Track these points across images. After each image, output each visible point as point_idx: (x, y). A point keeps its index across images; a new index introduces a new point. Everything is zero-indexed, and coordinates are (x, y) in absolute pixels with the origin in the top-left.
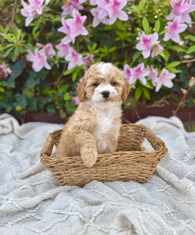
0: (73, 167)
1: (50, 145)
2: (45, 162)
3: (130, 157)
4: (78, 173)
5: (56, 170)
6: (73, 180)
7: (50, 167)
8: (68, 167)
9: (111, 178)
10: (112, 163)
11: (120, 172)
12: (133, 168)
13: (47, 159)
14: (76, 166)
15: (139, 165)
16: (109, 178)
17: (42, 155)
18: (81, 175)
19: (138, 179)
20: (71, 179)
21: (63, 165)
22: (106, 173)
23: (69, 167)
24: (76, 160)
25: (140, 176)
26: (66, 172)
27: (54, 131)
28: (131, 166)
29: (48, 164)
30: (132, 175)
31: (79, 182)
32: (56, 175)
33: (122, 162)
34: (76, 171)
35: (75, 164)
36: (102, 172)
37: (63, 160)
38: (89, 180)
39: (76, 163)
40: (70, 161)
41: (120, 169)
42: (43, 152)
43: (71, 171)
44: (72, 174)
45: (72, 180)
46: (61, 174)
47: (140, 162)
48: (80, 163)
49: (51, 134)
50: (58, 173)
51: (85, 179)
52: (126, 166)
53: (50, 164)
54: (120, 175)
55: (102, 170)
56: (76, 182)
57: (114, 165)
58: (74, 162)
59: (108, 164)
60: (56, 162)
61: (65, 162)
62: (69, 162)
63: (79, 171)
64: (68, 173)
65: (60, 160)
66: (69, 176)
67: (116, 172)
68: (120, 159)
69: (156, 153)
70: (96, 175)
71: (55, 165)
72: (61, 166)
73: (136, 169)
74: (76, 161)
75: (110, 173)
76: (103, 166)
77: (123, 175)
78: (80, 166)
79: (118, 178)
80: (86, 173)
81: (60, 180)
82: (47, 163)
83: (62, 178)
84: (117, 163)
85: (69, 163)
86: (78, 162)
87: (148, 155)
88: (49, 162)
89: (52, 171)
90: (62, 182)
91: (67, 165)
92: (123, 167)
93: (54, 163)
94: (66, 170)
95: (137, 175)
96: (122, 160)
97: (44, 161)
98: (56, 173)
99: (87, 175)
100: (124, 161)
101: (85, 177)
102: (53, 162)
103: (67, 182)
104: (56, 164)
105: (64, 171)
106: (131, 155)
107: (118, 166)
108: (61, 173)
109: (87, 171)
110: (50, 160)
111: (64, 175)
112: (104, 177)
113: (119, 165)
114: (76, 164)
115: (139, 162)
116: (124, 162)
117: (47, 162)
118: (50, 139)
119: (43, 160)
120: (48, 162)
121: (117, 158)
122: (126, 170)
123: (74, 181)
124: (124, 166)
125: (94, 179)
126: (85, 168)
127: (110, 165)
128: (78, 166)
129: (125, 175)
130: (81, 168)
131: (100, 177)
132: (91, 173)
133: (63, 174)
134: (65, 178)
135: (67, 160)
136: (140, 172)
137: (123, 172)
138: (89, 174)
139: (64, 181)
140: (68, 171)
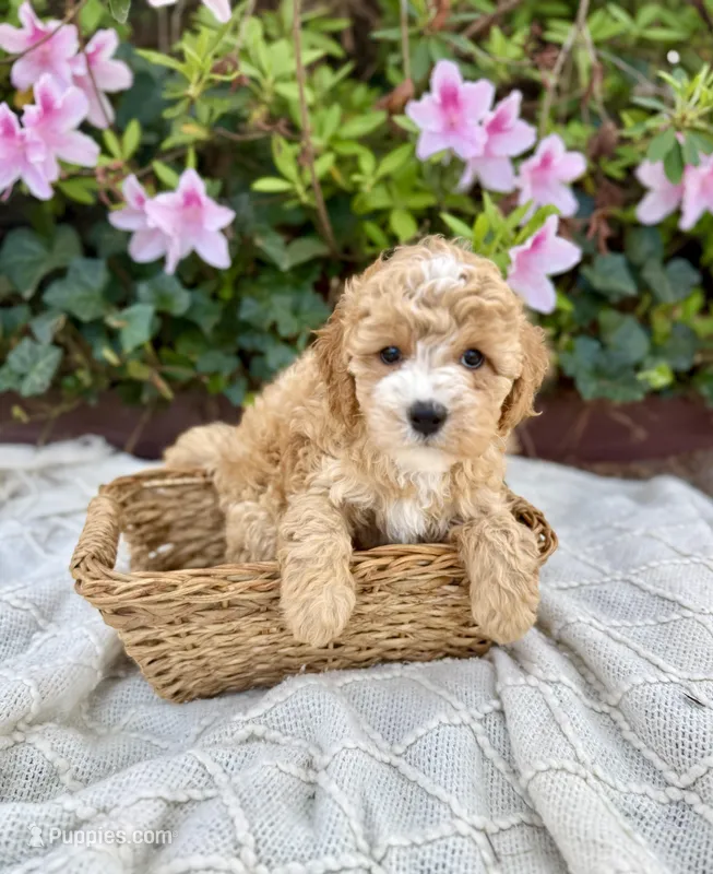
0: (211, 608)
1: (108, 528)
2: (98, 589)
3: (430, 563)
4: (229, 633)
5: (141, 623)
6: (206, 665)
7: (117, 612)
8: (191, 610)
9: (354, 649)
10: (364, 589)
11: (391, 624)
12: (435, 607)
13: (104, 577)
14: (225, 605)
16: (347, 650)
17: (77, 566)
18: (239, 640)
19: (451, 647)
20: (199, 658)
21: (170, 601)
23: (195, 608)
24: (225, 578)
25: (459, 636)
26: (182, 630)
27: (121, 479)
28: (432, 600)
30: (433, 632)
31: (232, 670)
32: (137, 645)
33: (398, 585)
34: (223, 626)
35: (220, 595)
37: (174, 582)
38: (273, 659)
39: (223, 592)
40: (200, 584)
41: (390, 611)
42: (82, 553)
43: (201, 627)
44: (206, 636)
45: (203, 661)
46: (161, 642)
48: (241, 593)
49: (105, 489)
50: (147, 636)
51: (258, 655)
52: (413, 598)
53: (119, 597)
54: (388, 634)
56: (217, 669)
57: (369, 597)
58: (216, 588)
60: (145, 589)
61: (181, 591)
62: (196, 588)
63: (235, 624)
64: (188, 634)
65: (162, 580)
66: (194, 647)
67: (375, 626)
71: (139, 600)
72: (165, 606)
73: (450, 610)
74: (225, 583)
77: (398, 637)
78: (240, 603)
79: (381, 647)
80: (260, 633)
81: (152, 665)
82: (104, 595)
83: (165, 657)
84: (380, 591)
85: (196, 593)
86: (231, 587)
88: (115, 592)
89: (124, 627)
90: (160, 674)
91: (187, 599)
92: (404, 603)
93: (137, 592)
94: (184, 621)
95: (449, 634)
96: (400, 575)
97: (94, 586)
98: (141, 635)
99: (264, 642)
100: (405, 580)
101: (257, 650)
102: (129, 590)
103: (185, 669)
104: (145, 599)
105: (173, 627)
106: (432, 558)
107: (383, 598)
108: (161, 636)
109: (268, 624)
110: (117, 583)
111: (172, 642)
112: (331, 646)
113: (387, 597)
114: (226, 594)
115: (458, 582)
116: (406, 586)
117: (103, 589)
118: (107, 506)
119: (88, 582)
120: (108, 590)
121: (382, 568)
122: (412, 617)
123: (213, 665)
124: (406, 599)
125: (292, 653)
126: (258, 611)
128: (230, 605)
129: (406, 637)
130: (243, 611)
132: (281, 629)
133: (170, 640)
134: (175, 657)
135: (189, 583)
136: (461, 622)
137: (402, 624)
138: (272, 636)
139: (170, 668)
140: (191, 628)
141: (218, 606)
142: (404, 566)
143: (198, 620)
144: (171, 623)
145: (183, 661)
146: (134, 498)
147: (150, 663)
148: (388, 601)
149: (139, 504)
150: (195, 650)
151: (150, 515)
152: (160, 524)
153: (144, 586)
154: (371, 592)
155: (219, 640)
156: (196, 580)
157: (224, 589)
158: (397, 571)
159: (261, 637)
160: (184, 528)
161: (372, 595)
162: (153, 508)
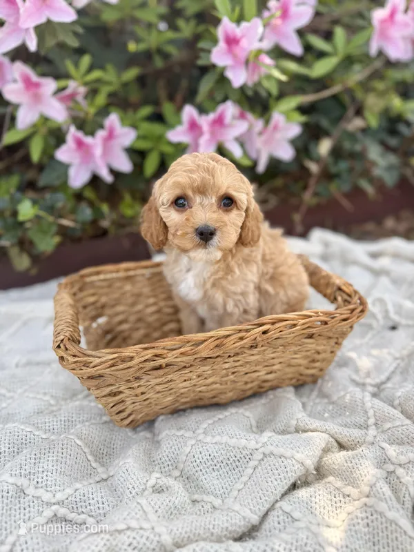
0: (155, 369)
1: (73, 315)
2: (78, 365)
3: (295, 325)
4: (166, 383)
5: (108, 383)
6: (150, 403)
7: (91, 378)
8: (142, 371)
9: (243, 383)
10: (252, 346)
11: (267, 366)
12: (296, 352)
13: (81, 355)
14: (164, 365)
15: (312, 344)
17: (59, 347)
18: (173, 386)
20: (145, 400)
21: (130, 368)
22: (233, 373)
23: (145, 370)
24: (164, 348)
25: (308, 368)
26: (135, 385)
28: (293, 348)
29: (89, 370)
30: (292, 368)
31: (165, 404)
32: (105, 396)
33: (274, 343)
34: (161, 379)
35: (162, 360)
36: (224, 371)
37: (131, 355)
38: (192, 395)
39: (164, 358)
40: (149, 354)
41: (267, 358)
42: (62, 337)
43: (148, 381)
44: (150, 387)
45: (148, 402)
46: (120, 392)
47: (314, 336)
48: (176, 357)
49: (63, 286)
50: (112, 390)
51: (182, 394)
53: (95, 369)
54: (265, 372)
55: (227, 366)
56: (156, 405)
57: (255, 351)
58: (159, 356)
59: (242, 350)
60: (112, 362)
61: (136, 360)
62: (146, 357)
63: (170, 377)
64: (139, 386)
65: (123, 354)
66: (142, 393)
67: (258, 368)
68: (273, 334)
69: (349, 312)
70: (210, 380)
72: (126, 371)
73: (304, 354)
74: (166, 351)
75: (243, 371)
76: (229, 356)
77: (271, 373)
80: (185, 381)
81: (114, 408)
82: (83, 368)
83: (123, 401)
84: (262, 346)
85: (145, 361)
86: (170, 355)
87: (333, 318)
88: (92, 365)
89: (95, 386)
90: (119, 413)
91: (141, 366)
93: (107, 364)
94: (137, 379)
95: (302, 368)
96: (277, 335)
97: (75, 362)
98: (108, 390)
99: (187, 385)
100: (279, 338)
101: (183, 391)
102: (103, 362)
103: (135, 408)
104: (113, 368)
105: (129, 384)
106: (295, 322)
108: (121, 389)
109: (190, 374)
110: (92, 359)
111: (128, 392)
115: (311, 336)
117: (82, 364)
119: (70, 359)
120: (86, 365)
121: (265, 332)
122: (280, 360)
123: (154, 403)
125: (204, 390)
126: (185, 367)
127: (246, 351)
128: (167, 365)
129: (276, 372)
130: (176, 368)
131: (218, 385)
132: (199, 376)
134: (129, 401)
135: (142, 354)
136: (309, 359)
137: (274, 365)
138: (192, 382)
139: (126, 408)
140: (142, 382)
141: (160, 367)
142: (279, 330)
143: (146, 378)
144: (129, 381)
145: (134, 403)
146: (81, 290)
147: (112, 407)
148: (267, 352)
149: (85, 293)
150: (144, 395)
151: (92, 299)
152: (99, 305)
153: (112, 359)
154: (256, 348)
155: (159, 388)
156: (146, 352)
157: (165, 356)
158: (275, 334)
159: (185, 383)
160: (113, 306)
161: (256, 349)
162: (93, 295)
